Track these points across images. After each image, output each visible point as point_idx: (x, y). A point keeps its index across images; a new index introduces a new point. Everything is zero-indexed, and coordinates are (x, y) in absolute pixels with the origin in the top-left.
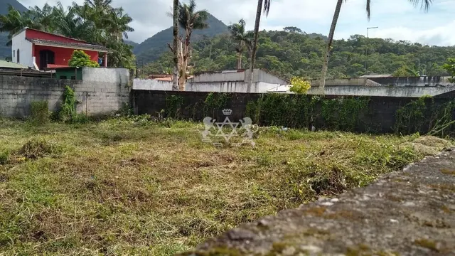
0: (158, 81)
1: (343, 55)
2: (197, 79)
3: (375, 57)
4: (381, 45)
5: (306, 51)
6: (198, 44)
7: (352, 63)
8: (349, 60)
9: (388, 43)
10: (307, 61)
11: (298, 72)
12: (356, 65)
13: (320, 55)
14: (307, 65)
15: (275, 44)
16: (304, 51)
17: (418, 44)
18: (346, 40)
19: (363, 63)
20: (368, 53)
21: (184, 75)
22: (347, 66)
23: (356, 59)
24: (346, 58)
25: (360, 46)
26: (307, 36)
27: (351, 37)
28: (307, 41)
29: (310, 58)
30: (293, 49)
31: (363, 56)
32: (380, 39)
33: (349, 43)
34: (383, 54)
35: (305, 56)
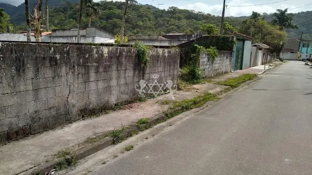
0: (24, 35)
1: (164, 20)
2: (54, 34)
3: (184, 22)
4: (187, 14)
5: (140, 16)
6: (63, 9)
7: (170, 25)
8: (168, 23)
9: (191, 13)
10: (141, 24)
11: (135, 31)
12: (172, 27)
13: (150, 20)
14: (141, 26)
15: (119, 11)
16: (139, 16)
17: (209, 15)
18: (166, 10)
19: (176, 26)
20: (179, 19)
21: (39, 31)
22: (167, 27)
23: (172, 23)
24: (166, 22)
25: (175, 15)
26: (141, 6)
27: (170, 8)
28: (141, 10)
29: (143, 21)
30: (132, 14)
31: (177, 21)
32: (187, 11)
33: (168, 12)
34: (188, 20)
35: (139, 20)
